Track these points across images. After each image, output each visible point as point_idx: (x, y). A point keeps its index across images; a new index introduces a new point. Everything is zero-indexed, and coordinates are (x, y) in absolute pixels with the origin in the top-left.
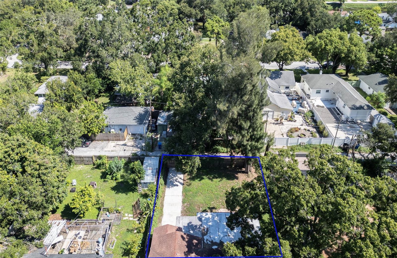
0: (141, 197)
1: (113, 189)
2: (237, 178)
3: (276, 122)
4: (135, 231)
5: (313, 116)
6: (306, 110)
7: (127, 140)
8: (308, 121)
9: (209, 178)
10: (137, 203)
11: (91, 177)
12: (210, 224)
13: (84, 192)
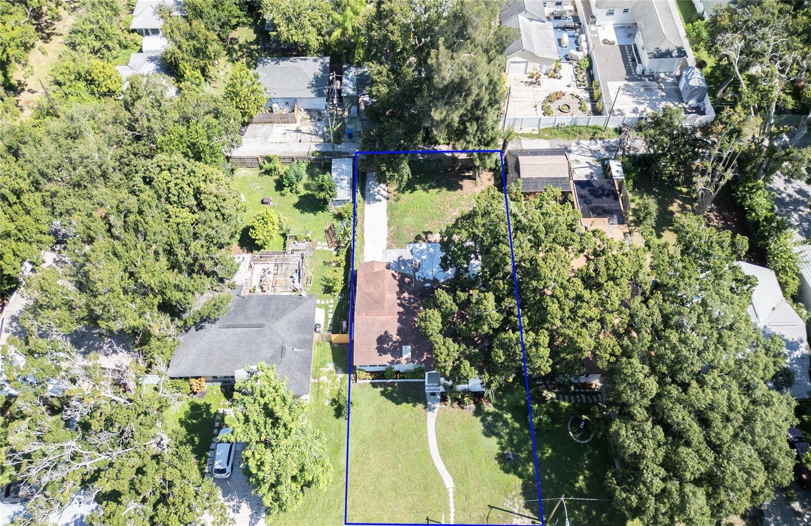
0: (334, 218)
1: (297, 206)
2: (461, 187)
3: (530, 80)
4: (334, 264)
5: (590, 68)
6: (580, 55)
7: (298, 121)
8: (580, 78)
9: (424, 189)
10: (330, 228)
11: (261, 189)
12: (424, 257)
13: (266, 220)
